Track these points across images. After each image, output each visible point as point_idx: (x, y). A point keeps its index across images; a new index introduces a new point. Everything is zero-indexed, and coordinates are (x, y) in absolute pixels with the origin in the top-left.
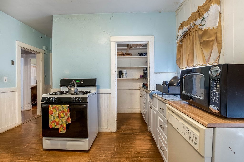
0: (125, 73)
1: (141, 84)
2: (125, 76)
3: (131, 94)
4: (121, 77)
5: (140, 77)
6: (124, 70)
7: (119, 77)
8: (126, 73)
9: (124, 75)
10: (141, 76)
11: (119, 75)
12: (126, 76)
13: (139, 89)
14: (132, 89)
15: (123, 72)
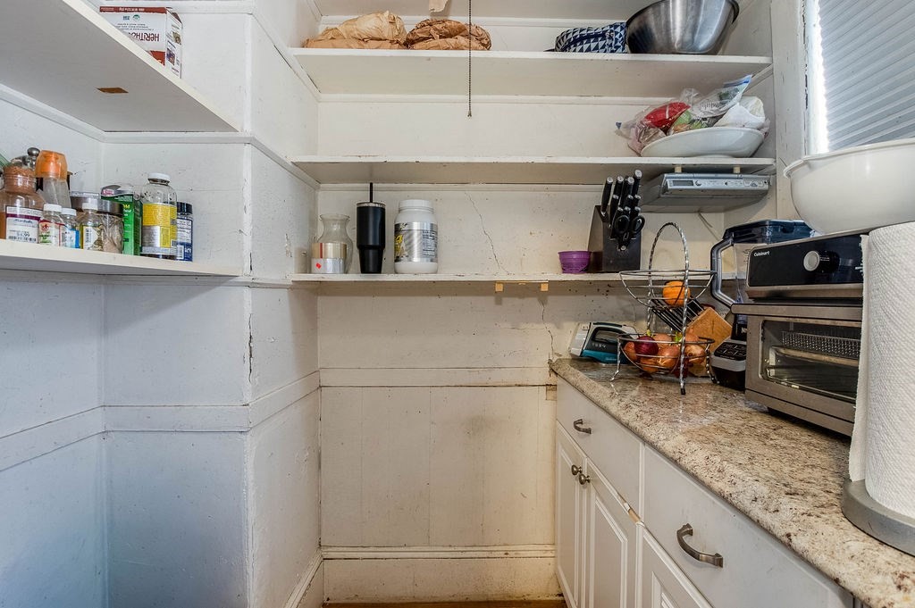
0: (416, 226)
1: (575, 338)
2: (416, 259)
3: (477, 426)
4: (378, 270)
5: (564, 271)
6: (408, 203)
7: (364, 270)
8: (432, 233)
9: (410, 244)
10: (567, 262)
11: (363, 247)
12: (433, 255)
13: (544, 376)
14: (483, 378)
15: (402, 220)
